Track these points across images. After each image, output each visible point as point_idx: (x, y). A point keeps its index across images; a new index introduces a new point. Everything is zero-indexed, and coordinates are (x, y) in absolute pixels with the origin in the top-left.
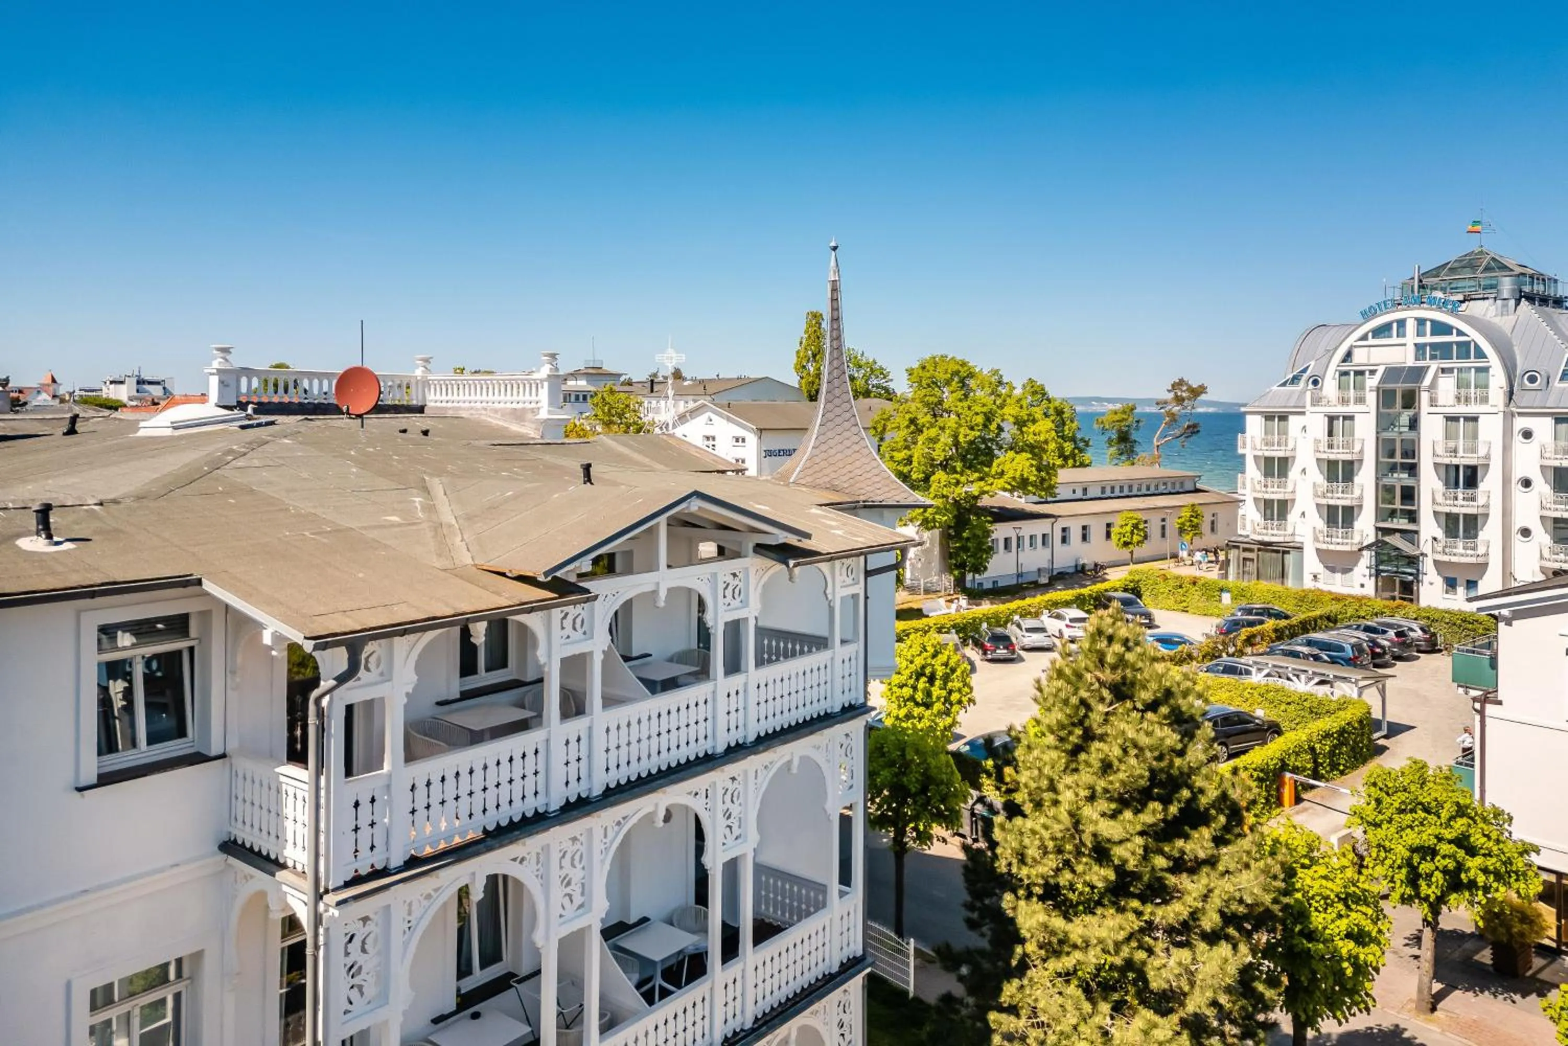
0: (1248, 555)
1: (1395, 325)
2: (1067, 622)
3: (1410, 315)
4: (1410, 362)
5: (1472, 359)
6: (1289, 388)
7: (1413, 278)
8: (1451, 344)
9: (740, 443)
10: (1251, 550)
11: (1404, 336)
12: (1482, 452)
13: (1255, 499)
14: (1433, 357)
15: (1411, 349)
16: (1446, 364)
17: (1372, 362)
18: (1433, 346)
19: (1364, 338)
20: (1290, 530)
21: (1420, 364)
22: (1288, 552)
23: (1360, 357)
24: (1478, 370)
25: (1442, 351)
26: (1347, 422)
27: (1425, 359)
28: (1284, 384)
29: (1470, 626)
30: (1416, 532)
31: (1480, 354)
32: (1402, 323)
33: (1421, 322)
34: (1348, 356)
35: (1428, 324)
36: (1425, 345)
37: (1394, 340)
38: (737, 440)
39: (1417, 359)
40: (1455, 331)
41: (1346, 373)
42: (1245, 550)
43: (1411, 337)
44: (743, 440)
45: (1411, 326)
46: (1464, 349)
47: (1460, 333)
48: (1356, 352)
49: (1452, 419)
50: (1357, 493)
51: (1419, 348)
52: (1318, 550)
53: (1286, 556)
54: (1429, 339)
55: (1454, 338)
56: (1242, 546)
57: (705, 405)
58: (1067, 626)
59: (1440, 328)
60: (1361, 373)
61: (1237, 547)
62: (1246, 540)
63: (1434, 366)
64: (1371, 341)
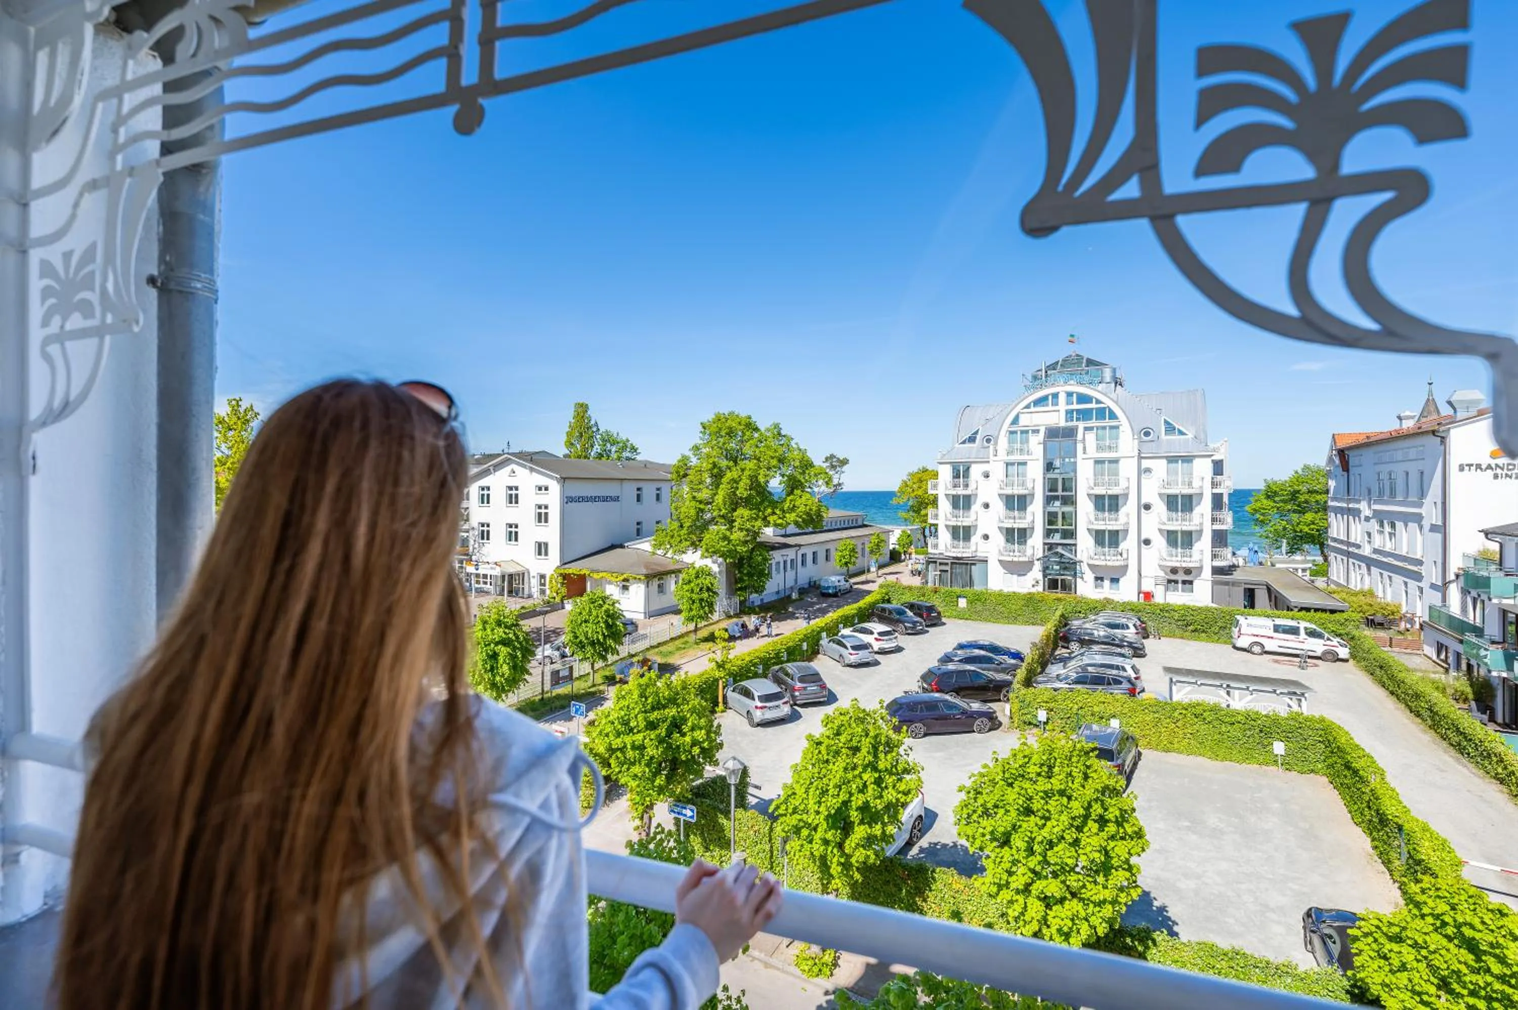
0: (944, 568)
1: (1050, 397)
2: (876, 636)
3: (1062, 389)
4: (1063, 423)
5: (1107, 420)
6: (967, 445)
7: (1040, 370)
8: (1092, 409)
9: (543, 491)
10: (947, 564)
11: (1057, 404)
12: (1123, 484)
13: (947, 526)
14: (1078, 419)
15: (1063, 414)
16: (1089, 424)
17: (1034, 423)
18: (1078, 411)
19: (1028, 407)
20: (973, 548)
21: (1070, 424)
22: (974, 564)
23: (1024, 420)
24: (1112, 428)
25: (1085, 415)
26: (1020, 467)
27: (1072, 420)
28: (964, 442)
29: (1167, 615)
30: (1075, 545)
31: (1113, 416)
32: (1055, 396)
33: (1069, 394)
34: (1015, 421)
35: (1075, 395)
36: (1072, 411)
37: (1050, 408)
38: (540, 489)
39: (1067, 421)
40: (1094, 400)
41: (1015, 432)
42: (941, 564)
43: (1062, 406)
44: (546, 489)
45: (1062, 398)
46: (1102, 413)
47: (1098, 402)
48: (1022, 417)
49: (1098, 462)
50: (1029, 518)
51: (1069, 413)
52: (1000, 561)
53: (973, 567)
54: (1075, 406)
55: (1093, 405)
56: (939, 561)
57: (510, 459)
58: (877, 639)
59: (1083, 398)
60: (1027, 432)
61: (935, 562)
62: (941, 556)
63: (1081, 425)
64: (1032, 409)
